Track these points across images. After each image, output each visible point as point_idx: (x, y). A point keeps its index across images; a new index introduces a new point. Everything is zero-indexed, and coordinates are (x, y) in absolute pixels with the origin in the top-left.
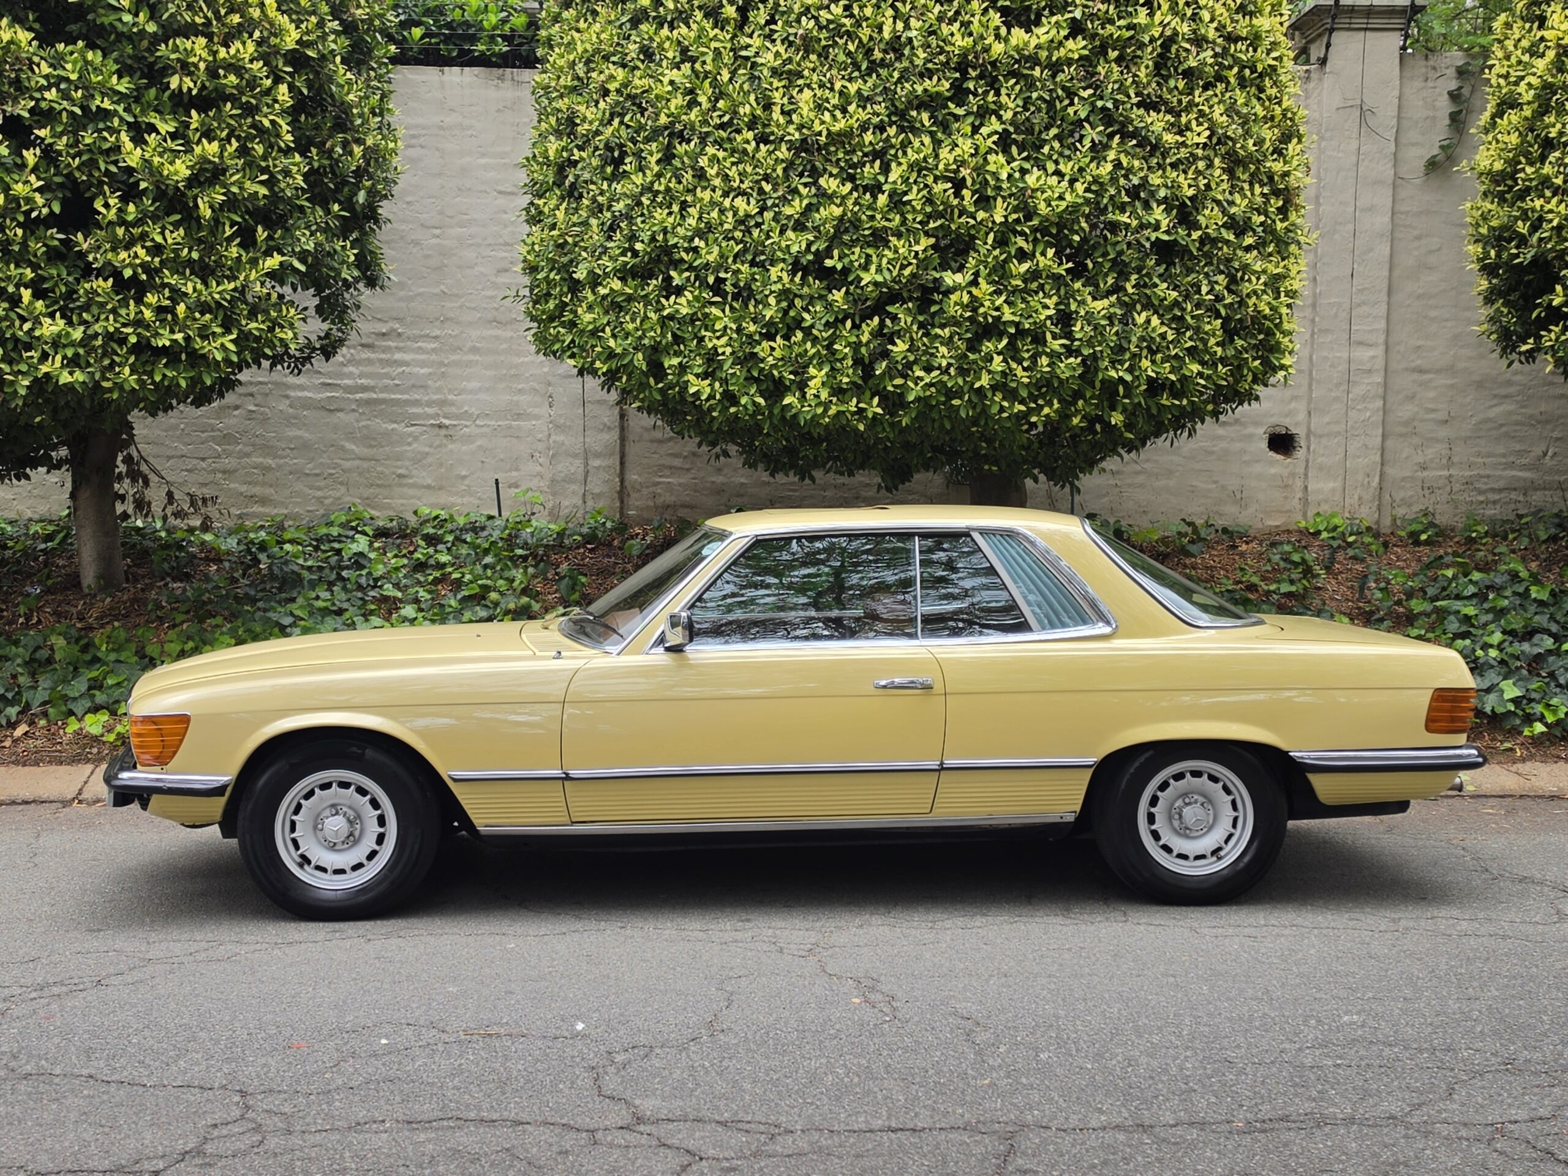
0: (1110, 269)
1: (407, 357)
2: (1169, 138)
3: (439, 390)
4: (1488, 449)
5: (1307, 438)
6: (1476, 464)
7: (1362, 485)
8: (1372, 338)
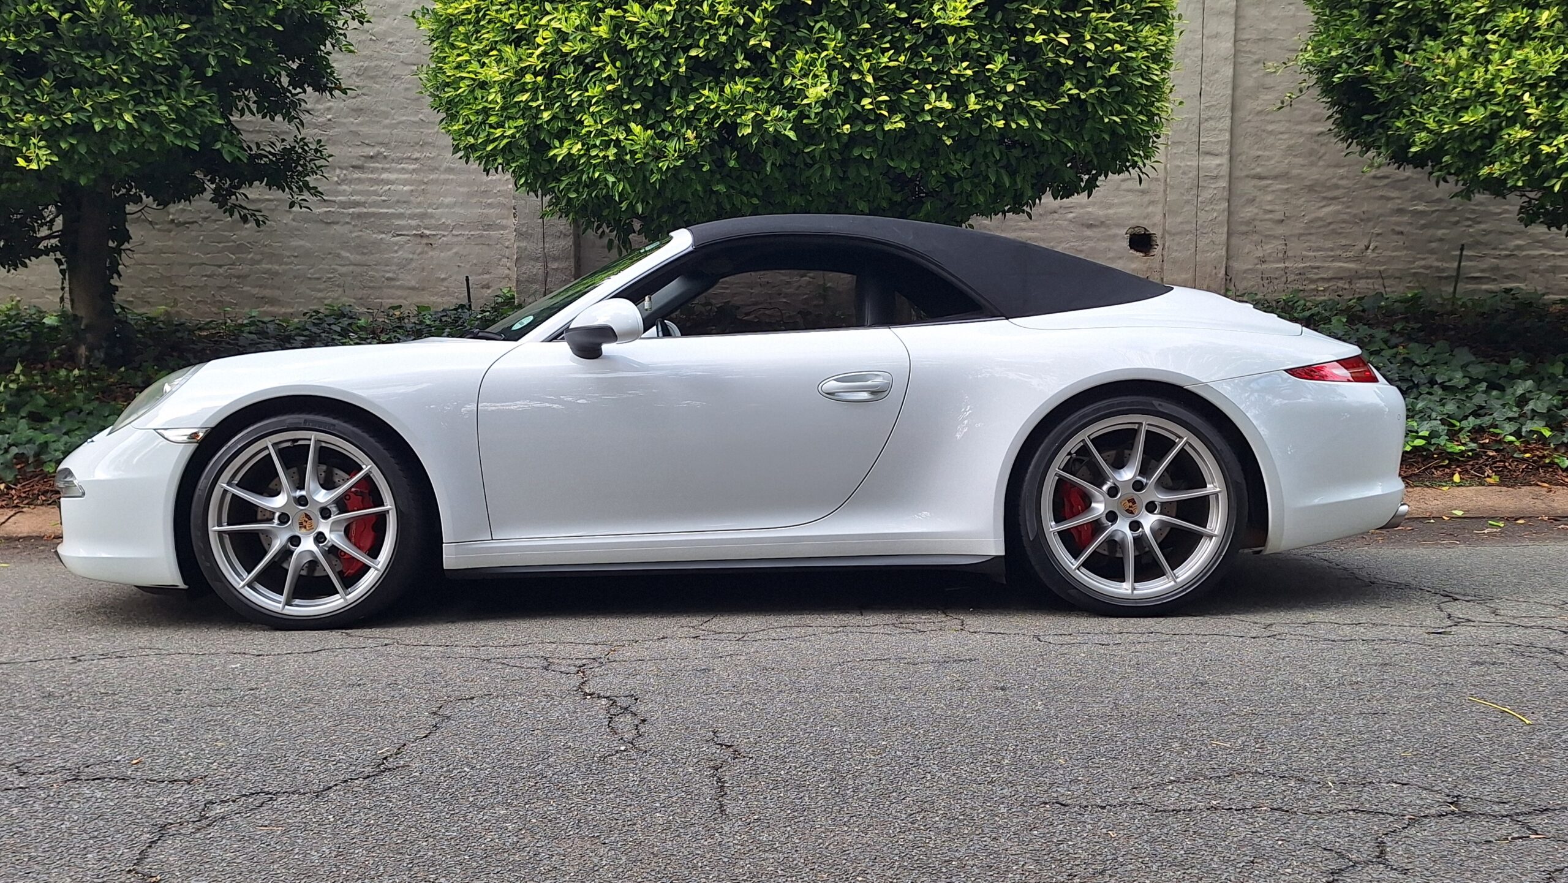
1: (393, 176)
3: (419, 205)
4: (1318, 244)
5: (1163, 237)
6: (1308, 257)
7: (1210, 276)
8: (1218, 149)
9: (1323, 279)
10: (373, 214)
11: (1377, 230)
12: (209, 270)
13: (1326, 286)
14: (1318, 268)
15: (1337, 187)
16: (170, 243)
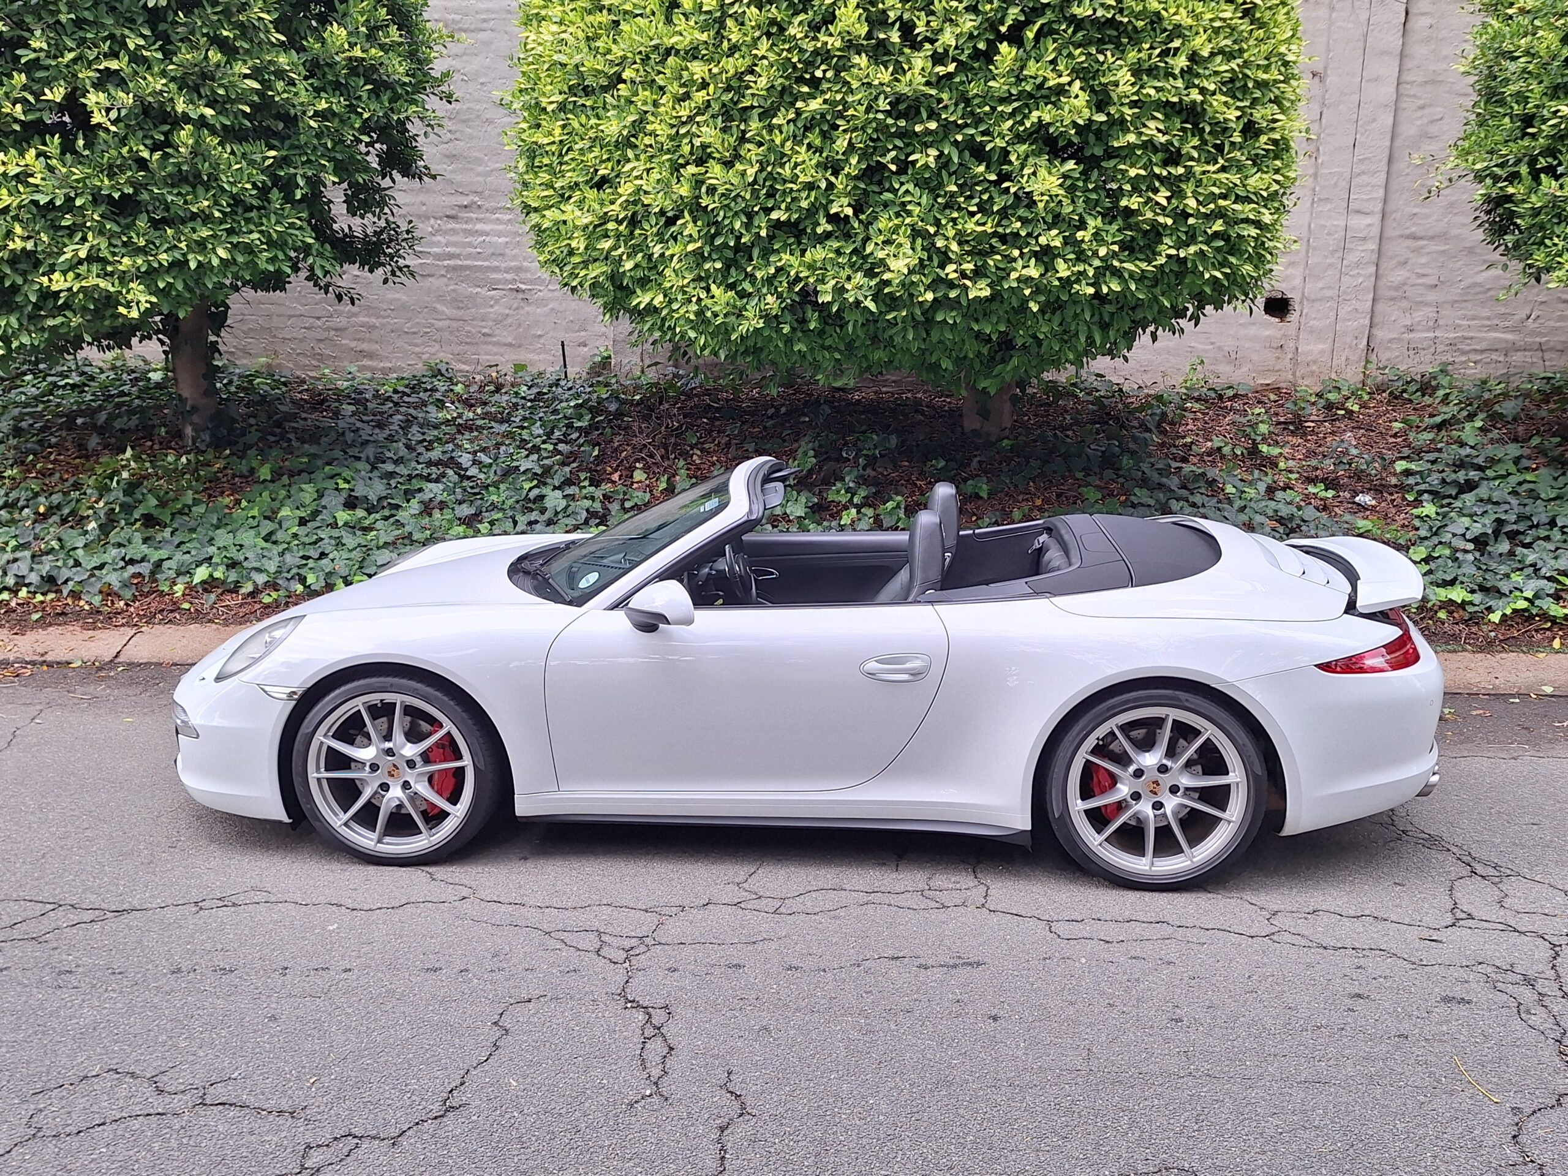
1: (487, 227)
3: (515, 258)
4: (1473, 312)
5: (1301, 302)
6: (1460, 326)
7: (1350, 347)
8: (1368, 207)
9: (1475, 350)
10: (468, 268)
11: (1541, 298)
13: (1479, 358)
14: (1471, 338)
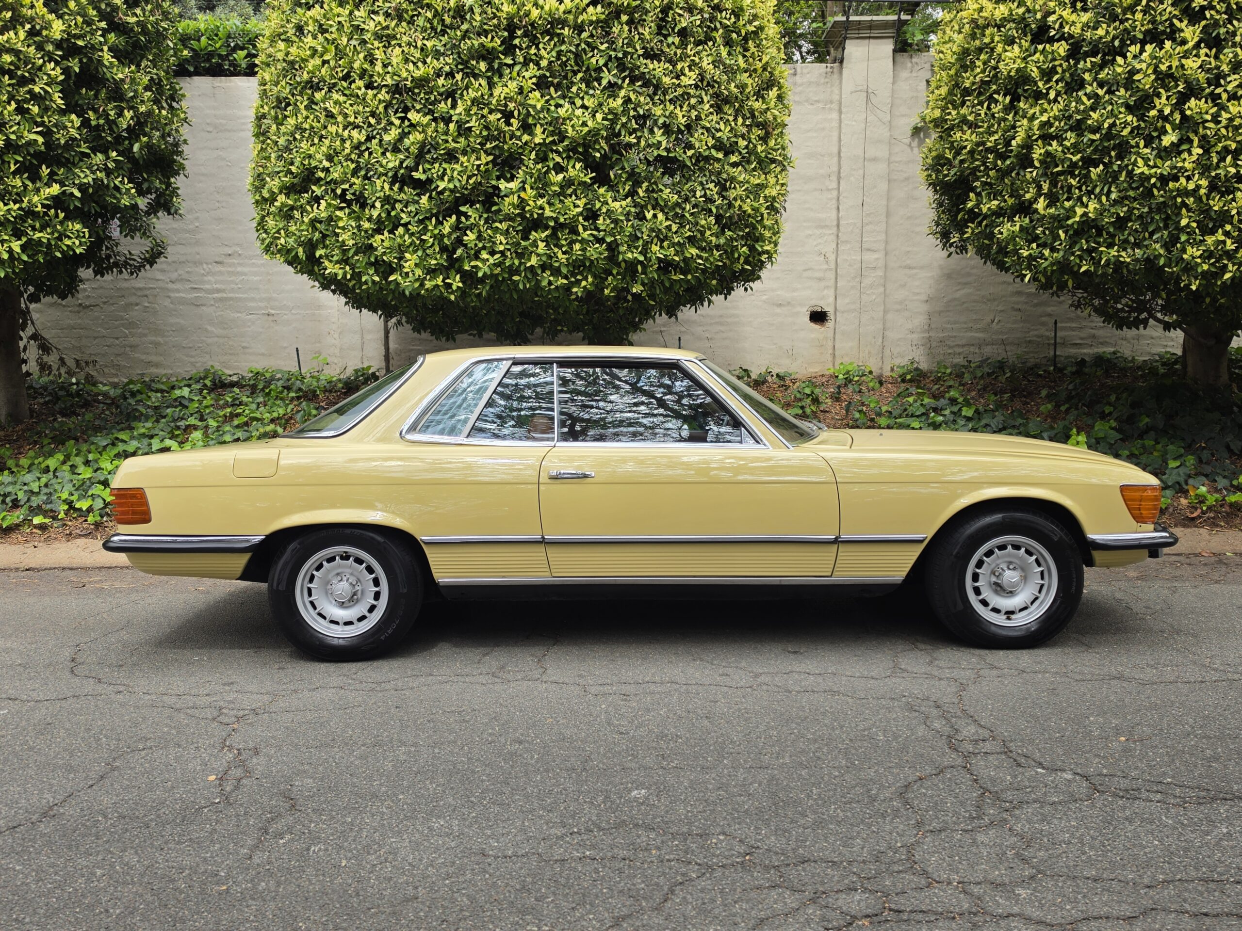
0: (627, 180)
1: (246, 270)
2: (666, 80)
3: (267, 291)
4: (954, 319)
5: (835, 313)
6: (947, 328)
7: (871, 344)
8: (876, 246)
9: (958, 346)
10: (231, 299)
11: (1000, 308)
12: (109, 341)
13: (961, 350)
14: (955, 337)
15: (969, 274)
16: (79, 321)
